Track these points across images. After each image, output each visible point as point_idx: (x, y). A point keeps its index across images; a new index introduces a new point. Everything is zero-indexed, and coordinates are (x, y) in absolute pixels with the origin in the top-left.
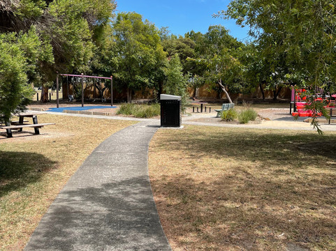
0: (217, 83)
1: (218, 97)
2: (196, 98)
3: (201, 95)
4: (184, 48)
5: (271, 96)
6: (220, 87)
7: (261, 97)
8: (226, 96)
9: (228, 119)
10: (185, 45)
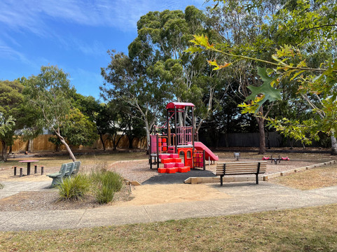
0: (54, 134)
1: (56, 149)
2: (30, 152)
3: (35, 148)
4: (9, 91)
5: (111, 146)
6: (59, 139)
7: (102, 149)
8: (66, 148)
9: (72, 196)
10: (10, 88)
